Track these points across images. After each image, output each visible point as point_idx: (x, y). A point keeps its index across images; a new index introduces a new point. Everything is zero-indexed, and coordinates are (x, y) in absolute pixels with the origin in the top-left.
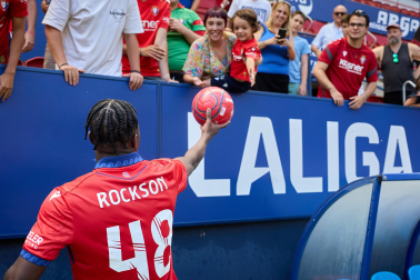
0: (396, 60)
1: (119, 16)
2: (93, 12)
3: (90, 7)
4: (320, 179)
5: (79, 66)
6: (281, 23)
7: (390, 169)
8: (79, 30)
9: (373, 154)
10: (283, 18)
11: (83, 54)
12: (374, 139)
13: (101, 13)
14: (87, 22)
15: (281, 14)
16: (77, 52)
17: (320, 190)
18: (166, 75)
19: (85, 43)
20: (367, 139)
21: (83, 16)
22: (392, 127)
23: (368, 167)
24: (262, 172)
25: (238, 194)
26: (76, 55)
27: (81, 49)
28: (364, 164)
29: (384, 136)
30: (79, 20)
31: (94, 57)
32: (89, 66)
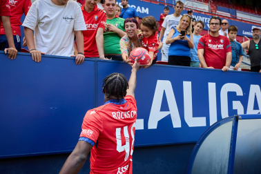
0: (257, 48)
1: (69, 20)
2: (52, 18)
3: (50, 14)
4: (205, 118)
5: (44, 51)
6: (185, 27)
7: (251, 111)
8: (44, 29)
9: (239, 102)
10: (186, 24)
11: (46, 43)
12: (240, 93)
13: (57, 18)
14: (48, 23)
15: (185, 22)
16: (43, 42)
17: (205, 125)
18: (102, 56)
19: (47, 36)
20: (235, 93)
21: (45, 20)
22: (252, 86)
23: (236, 111)
24: (165, 114)
25: (149, 128)
26: (42, 44)
27: (45, 40)
28: (234, 108)
29: (246, 91)
30: (43, 23)
31: (53, 45)
32: (50, 51)
